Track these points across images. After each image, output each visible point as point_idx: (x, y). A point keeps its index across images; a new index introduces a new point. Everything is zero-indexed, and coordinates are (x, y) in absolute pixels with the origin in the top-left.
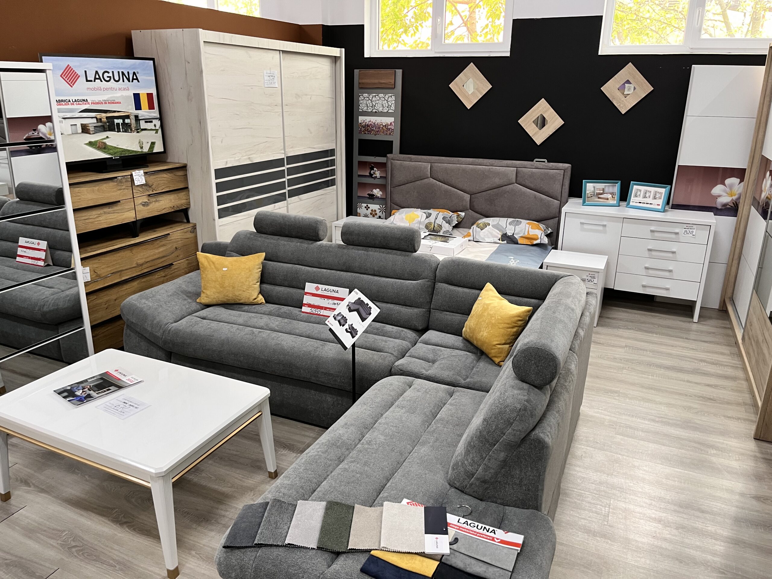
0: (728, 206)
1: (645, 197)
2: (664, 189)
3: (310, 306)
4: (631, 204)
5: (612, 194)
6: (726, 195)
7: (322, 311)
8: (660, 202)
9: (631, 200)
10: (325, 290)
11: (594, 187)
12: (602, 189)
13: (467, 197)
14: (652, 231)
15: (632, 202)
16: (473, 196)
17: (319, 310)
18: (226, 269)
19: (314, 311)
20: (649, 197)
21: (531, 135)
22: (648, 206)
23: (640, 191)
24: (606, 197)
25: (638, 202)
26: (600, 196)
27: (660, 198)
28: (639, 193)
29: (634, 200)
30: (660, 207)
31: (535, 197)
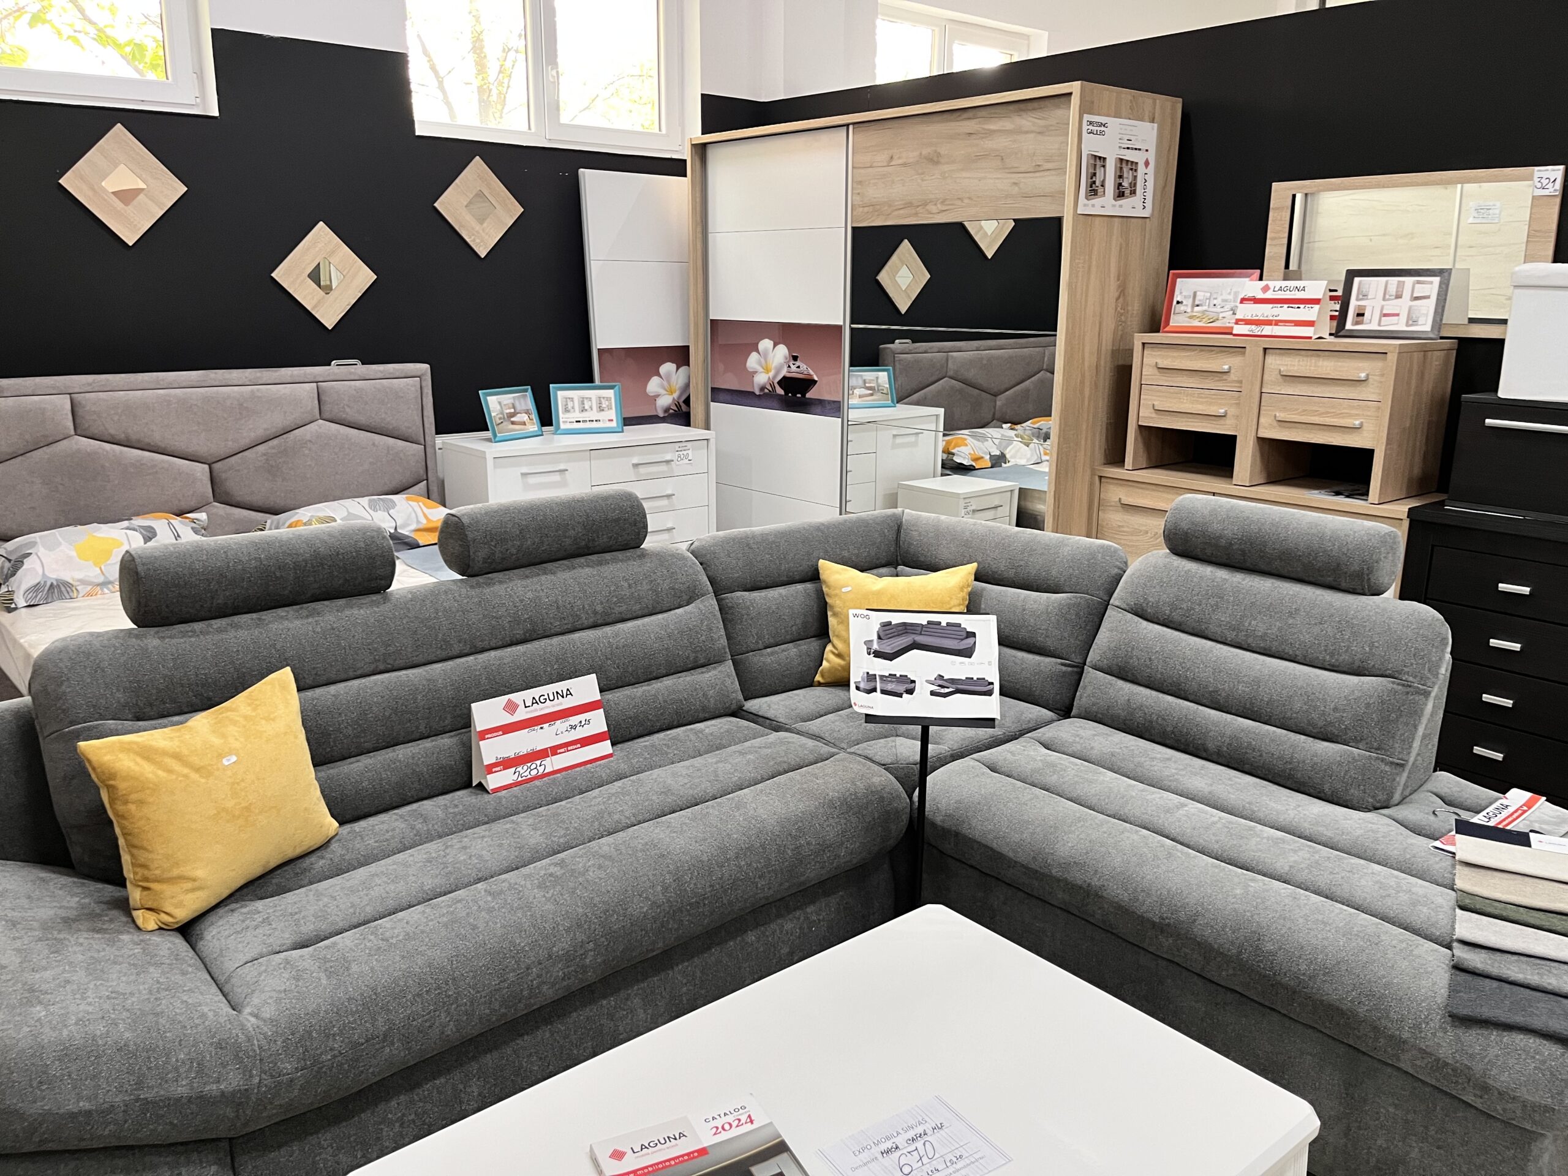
0: (671, 411)
1: (583, 410)
2: (612, 391)
3: (507, 763)
4: (563, 426)
5: (527, 412)
6: (666, 392)
7: (547, 761)
8: (610, 417)
9: (561, 420)
10: (535, 702)
11: (500, 403)
12: (511, 406)
13: (201, 471)
14: (636, 466)
15: (564, 422)
16: (216, 466)
17: (538, 762)
18: (234, 759)
19: (525, 771)
20: (591, 408)
21: (309, 308)
22: (594, 425)
23: (572, 399)
24: (521, 420)
25: (574, 420)
26: (512, 419)
27: (610, 408)
28: (570, 405)
29: (564, 418)
30: (614, 424)
31: (374, 444)
